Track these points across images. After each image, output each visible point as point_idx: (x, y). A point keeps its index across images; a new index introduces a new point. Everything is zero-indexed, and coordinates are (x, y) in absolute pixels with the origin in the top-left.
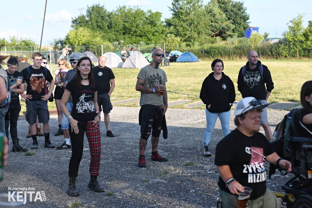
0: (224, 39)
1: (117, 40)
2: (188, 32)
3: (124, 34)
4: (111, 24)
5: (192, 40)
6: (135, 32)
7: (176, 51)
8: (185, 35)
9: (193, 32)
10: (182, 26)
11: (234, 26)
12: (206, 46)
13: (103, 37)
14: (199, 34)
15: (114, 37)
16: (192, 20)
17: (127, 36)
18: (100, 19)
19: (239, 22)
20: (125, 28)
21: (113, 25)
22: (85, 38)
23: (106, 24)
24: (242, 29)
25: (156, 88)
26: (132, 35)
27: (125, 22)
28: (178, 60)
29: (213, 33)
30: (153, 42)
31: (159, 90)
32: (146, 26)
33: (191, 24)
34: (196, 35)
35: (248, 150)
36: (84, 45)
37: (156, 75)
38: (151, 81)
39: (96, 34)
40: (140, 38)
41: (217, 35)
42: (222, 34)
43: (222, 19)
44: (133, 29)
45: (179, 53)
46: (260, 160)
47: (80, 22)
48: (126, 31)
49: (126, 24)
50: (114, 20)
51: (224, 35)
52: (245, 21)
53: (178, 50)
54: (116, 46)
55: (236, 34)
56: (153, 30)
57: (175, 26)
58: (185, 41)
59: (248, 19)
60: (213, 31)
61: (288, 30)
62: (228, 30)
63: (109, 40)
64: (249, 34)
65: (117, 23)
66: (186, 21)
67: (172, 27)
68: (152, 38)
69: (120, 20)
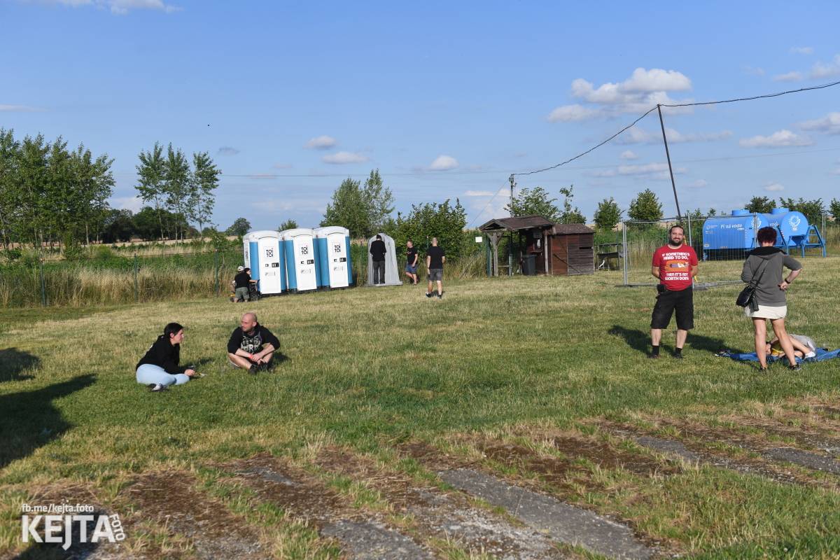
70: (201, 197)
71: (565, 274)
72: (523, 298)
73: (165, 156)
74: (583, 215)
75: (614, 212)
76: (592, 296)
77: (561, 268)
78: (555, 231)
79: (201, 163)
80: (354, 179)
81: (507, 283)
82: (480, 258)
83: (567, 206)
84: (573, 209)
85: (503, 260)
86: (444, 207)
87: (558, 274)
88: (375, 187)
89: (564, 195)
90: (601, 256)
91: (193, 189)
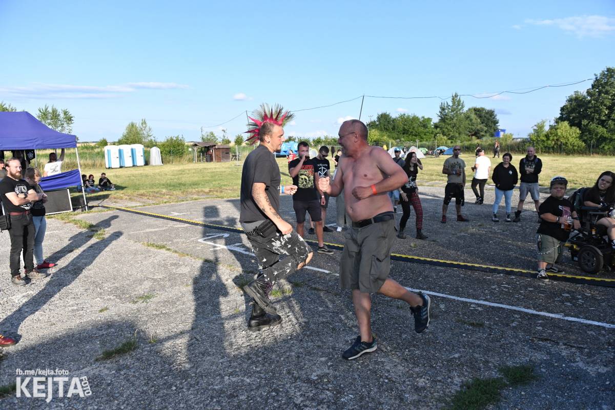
0: (478, 138)
1: (398, 138)
2: (451, 133)
3: (404, 134)
4: (394, 126)
5: (454, 139)
6: (412, 132)
7: (444, 147)
8: (449, 135)
9: (455, 132)
10: (447, 128)
11: (486, 129)
12: (467, 143)
13: (389, 136)
14: (459, 134)
15: (396, 136)
16: (455, 124)
17: (405, 135)
18: (386, 123)
19: (491, 125)
20: (404, 129)
21: (396, 127)
22: (376, 137)
23: (391, 127)
24: (492, 131)
25: (456, 171)
26: (409, 135)
27: (404, 125)
28: (445, 153)
29: (470, 134)
30: (425, 140)
31: (458, 172)
32: (420, 128)
33: (453, 127)
34: (457, 135)
35: (560, 207)
36: (375, 141)
37: (456, 163)
38: (453, 166)
39: (383, 134)
40: (415, 137)
41: (472, 135)
42: (477, 134)
43: (477, 123)
44: (411, 130)
45: (446, 148)
46: (569, 215)
47: (372, 126)
48: (405, 132)
49: (405, 127)
50: (396, 124)
51: (478, 135)
52: (495, 125)
53: (445, 146)
54: (398, 143)
55: (488, 134)
56: (425, 131)
57: (441, 128)
58: (449, 139)
59: (497, 123)
60: (470, 132)
61: (533, 132)
62: (482, 131)
63: (393, 138)
64: (498, 134)
65: (399, 126)
66: (450, 124)
67: (438, 129)
68: (424, 137)
69: (401, 124)
70: (66, 128)
71: (220, 162)
72: (205, 169)
73: (50, 110)
74: (230, 140)
75: (241, 139)
76: (226, 168)
77: (219, 160)
78: (217, 147)
79: (65, 113)
80: (134, 122)
81: (200, 165)
82: (190, 156)
83: (224, 136)
84: (226, 138)
85: (199, 157)
86: (177, 138)
87: (218, 162)
88: (144, 126)
89: (223, 132)
90: (233, 156)
91: (62, 124)
